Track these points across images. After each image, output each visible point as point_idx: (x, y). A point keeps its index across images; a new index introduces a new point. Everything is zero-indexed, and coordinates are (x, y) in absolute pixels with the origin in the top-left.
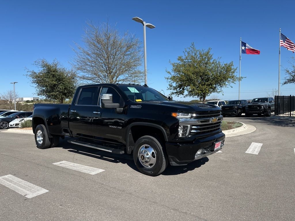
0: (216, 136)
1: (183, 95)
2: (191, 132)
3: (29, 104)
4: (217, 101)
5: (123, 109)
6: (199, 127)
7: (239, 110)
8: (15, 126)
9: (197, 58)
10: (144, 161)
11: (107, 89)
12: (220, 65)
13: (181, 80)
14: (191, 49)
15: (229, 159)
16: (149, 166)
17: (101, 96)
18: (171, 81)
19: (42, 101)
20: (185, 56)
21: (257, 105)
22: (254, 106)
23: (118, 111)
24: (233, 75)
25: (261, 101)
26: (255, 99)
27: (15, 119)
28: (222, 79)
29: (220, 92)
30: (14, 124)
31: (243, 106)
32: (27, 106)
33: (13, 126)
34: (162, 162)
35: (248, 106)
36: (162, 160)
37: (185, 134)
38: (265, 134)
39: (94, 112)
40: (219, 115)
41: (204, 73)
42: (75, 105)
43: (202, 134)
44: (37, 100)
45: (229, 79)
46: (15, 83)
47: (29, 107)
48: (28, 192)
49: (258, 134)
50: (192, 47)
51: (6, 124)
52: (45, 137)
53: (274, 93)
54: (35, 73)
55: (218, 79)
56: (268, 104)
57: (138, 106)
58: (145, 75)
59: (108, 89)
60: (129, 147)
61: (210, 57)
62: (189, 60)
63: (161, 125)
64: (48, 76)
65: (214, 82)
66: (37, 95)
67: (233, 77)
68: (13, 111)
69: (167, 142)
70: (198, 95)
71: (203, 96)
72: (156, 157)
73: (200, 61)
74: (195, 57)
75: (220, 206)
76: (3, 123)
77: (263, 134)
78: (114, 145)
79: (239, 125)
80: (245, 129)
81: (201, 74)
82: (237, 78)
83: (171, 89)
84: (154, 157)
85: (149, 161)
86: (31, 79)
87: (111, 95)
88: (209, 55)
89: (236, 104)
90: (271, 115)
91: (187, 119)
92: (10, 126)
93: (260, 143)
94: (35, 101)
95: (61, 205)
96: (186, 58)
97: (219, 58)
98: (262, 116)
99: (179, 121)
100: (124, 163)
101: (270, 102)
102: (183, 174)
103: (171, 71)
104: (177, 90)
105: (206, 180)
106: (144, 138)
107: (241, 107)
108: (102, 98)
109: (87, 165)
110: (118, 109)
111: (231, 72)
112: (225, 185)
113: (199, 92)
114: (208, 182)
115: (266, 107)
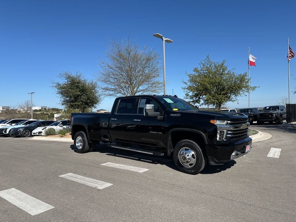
0: (246, 140)
1: (199, 103)
2: (227, 137)
3: (37, 113)
4: (228, 109)
5: (162, 117)
6: (233, 132)
7: (251, 118)
8: (38, 134)
9: (213, 69)
10: (185, 161)
11: (145, 100)
12: (234, 75)
13: (197, 89)
14: (206, 61)
15: (254, 162)
16: (189, 166)
17: (145, 106)
18: (187, 91)
19: (50, 110)
20: (201, 67)
21: (269, 113)
22: (265, 114)
23: (159, 119)
24: (247, 84)
25: (273, 109)
26: (266, 107)
27: (37, 127)
28: (237, 88)
29: (235, 101)
30: (37, 133)
31: (255, 114)
32: (36, 115)
33: (36, 134)
34: (202, 162)
35: (259, 114)
36: (202, 160)
37: (222, 138)
38: (282, 140)
39: (134, 120)
40: (247, 122)
41: (219, 83)
42: (114, 114)
43: (235, 138)
44: (44, 109)
45: (243, 89)
46: (32, 93)
47: (38, 116)
48: (97, 185)
49: (275, 140)
50: (207, 59)
51: (29, 132)
52: (85, 142)
53: (284, 101)
54: (59, 84)
55: (233, 88)
56: (279, 112)
57: (177, 114)
58: (165, 86)
59: (147, 100)
60: (169, 150)
61: (225, 68)
62: (204, 72)
63: (200, 131)
64: (72, 87)
65: (229, 91)
66: (61, 105)
67: (247, 87)
68: (31, 120)
69: (207, 144)
70: (214, 104)
71: (219, 105)
72: (196, 158)
73: (215, 73)
74: (211, 68)
75: (258, 196)
76: (26, 131)
77: (280, 141)
78: (154, 148)
79: (254, 132)
80: (261, 136)
81: (217, 84)
82: (250, 88)
83: (187, 98)
84: (194, 158)
85: (190, 161)
86: (57, 90)
87: (153, 105)
88: (224, 67)
89: (247, 112)
90: (283, 123)
91: (223, 125)
92: (33, 134)
93: (278, 148)
94: (42, 110)
95: (130, 194)
96: (202, 70)
97: (234, 69)
98: (274, 124)
99: (217, 127)
100: (163, 164)
101: (281, 110)
102: (218, 173)
103: (187, 82)
104: (193, 99)
105: (240, 178)
106: (183, 142)
107: (252, 115)
108: (146, 108)
109: (132, 166)
110: (159, 117)
111: (245, 82)
112: (257, 181)
113: (215, 101)
114: (242, 179)
115: (278, 114)
